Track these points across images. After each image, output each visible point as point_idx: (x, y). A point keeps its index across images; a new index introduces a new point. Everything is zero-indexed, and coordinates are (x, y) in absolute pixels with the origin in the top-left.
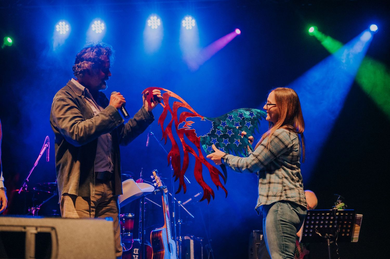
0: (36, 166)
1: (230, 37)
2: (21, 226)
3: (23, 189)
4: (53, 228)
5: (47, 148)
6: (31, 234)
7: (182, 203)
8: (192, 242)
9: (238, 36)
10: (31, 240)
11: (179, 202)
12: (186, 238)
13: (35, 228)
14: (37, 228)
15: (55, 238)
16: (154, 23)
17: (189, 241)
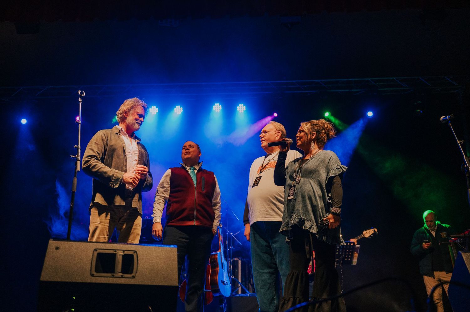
1: (270, 118)
2: (114, 250)
4: (135, 252)
6: (120, 255)
7: (233, 234)
8: (240, 262)
9: (275, 117)
10: (119, 259)
11: (231, 233)
12: (235, 259)
13: (122, 251)
14: (124, 251)
15: (136, 259)
16: (217, 108)
17: (237, 261)
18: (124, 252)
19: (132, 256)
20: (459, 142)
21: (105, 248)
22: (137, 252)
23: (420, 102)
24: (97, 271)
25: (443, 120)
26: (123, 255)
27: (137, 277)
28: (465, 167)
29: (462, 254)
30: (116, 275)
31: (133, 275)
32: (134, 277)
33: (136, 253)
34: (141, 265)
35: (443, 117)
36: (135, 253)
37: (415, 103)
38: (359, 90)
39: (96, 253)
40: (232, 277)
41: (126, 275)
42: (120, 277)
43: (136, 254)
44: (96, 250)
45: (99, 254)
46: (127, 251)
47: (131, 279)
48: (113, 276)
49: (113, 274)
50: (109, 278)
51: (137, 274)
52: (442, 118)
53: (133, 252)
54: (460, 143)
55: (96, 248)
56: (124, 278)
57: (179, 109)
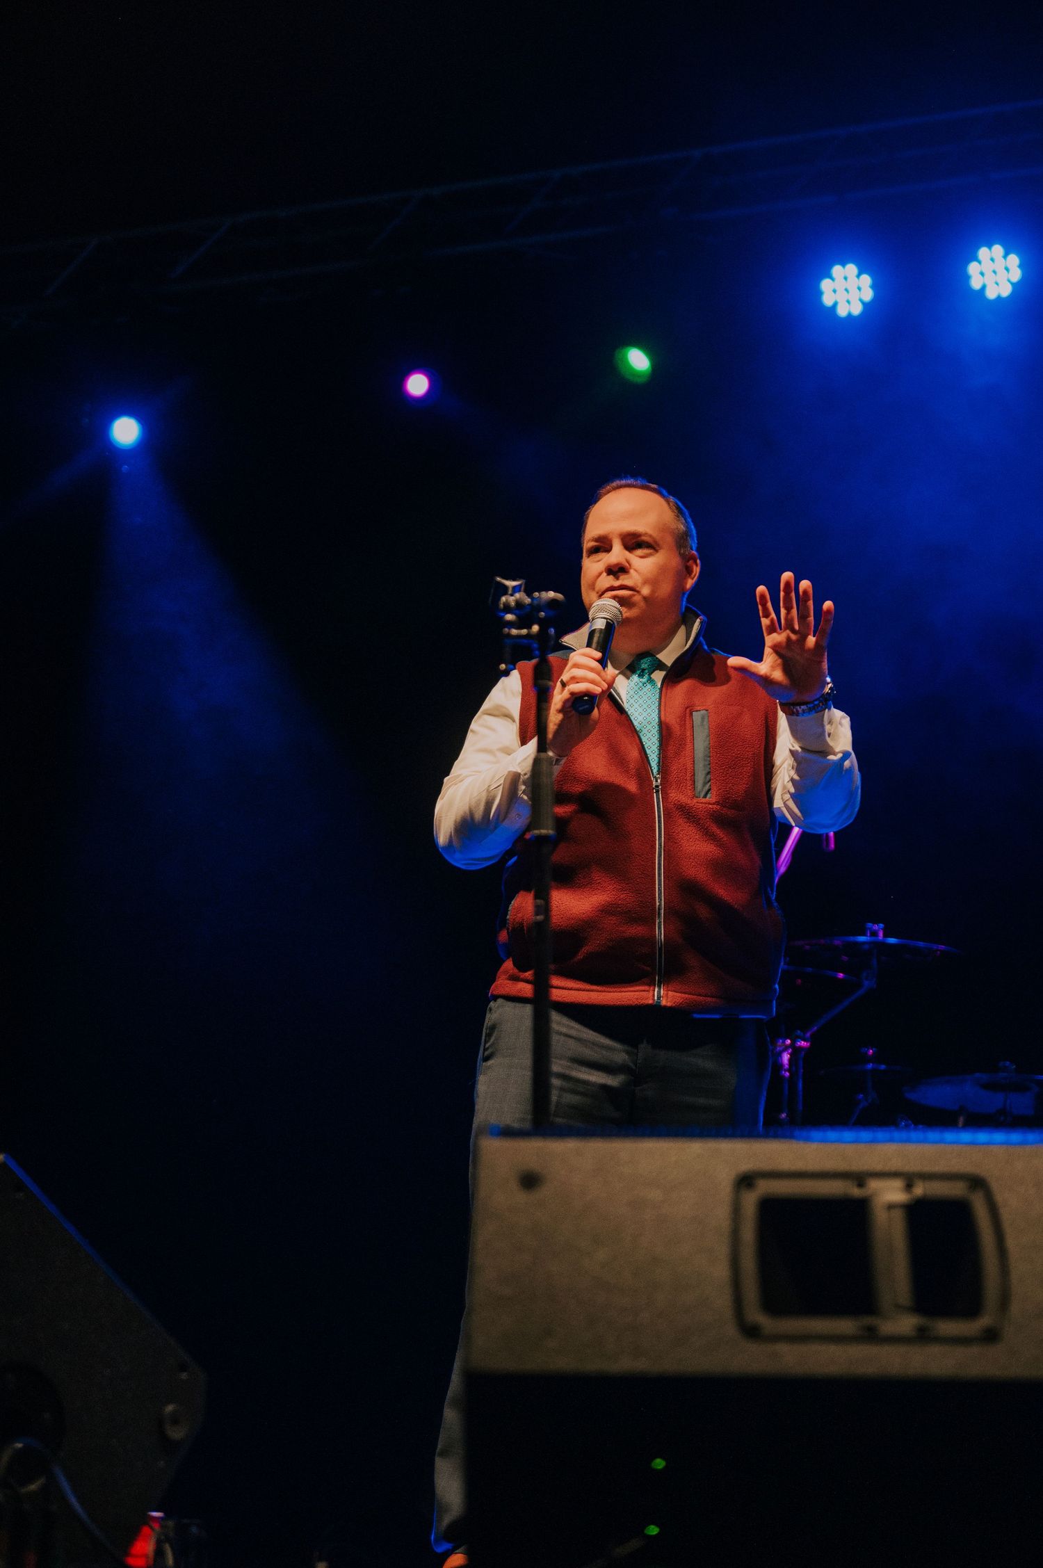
2: (847, 1177)
4: (977, 1184)
6: (890, 1206)
10: (891, 1235)
13: (901, 1183)
14: (909, 1180)
18: (909, 1187)
21: (799, 1166)
24: (772, 1306)
26: (906, 1206)
27: (1010, 1337)
31: (984, 1321)
32: (991, 1336)
33: (983, 1192)
36: (975, 1190)
39: (750, 1201)
41: (947, 1327)
42: (914, 1335)
44: (746, 1181)
45: (771, 1209)
46: (925, 1183)
47: (978, 1351)
48: (871, 1336)
49: (864, 1322)
50: (846, 1345)
53: (962, 1185)
55: (750, 1170)
57: (1000, 262)
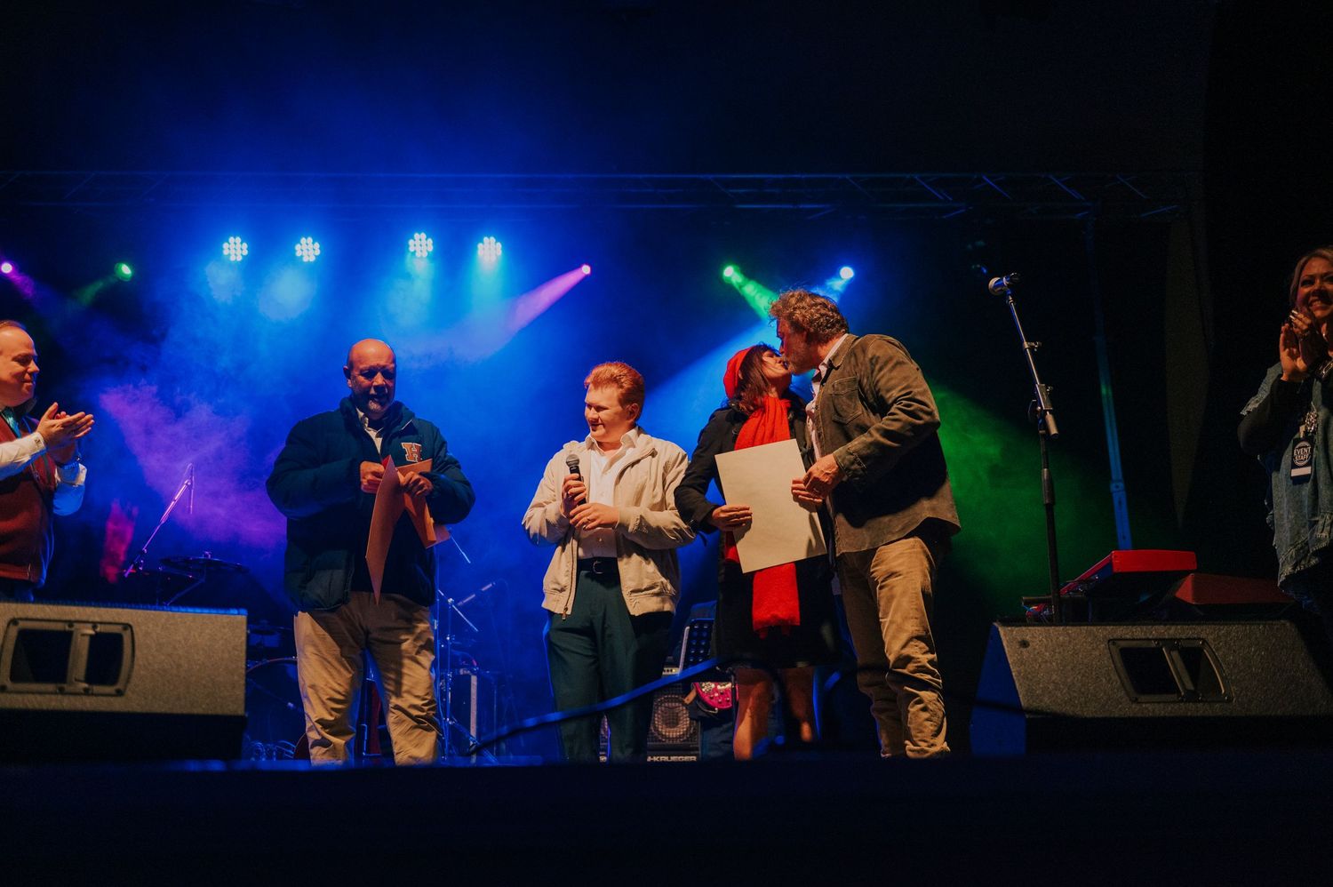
0: (163, 522)
1: (570, 279)
2: (65, 621)
3: (134, 568)
4: (127, 626)
5: (189, 488)
6: (83, 635)
8: (474, 679)
9: (586, 277)
10: (81, 647)
11: (450, 600)
12: (462, 672)
13: (90, 625)
14: (95, 624)
15: (130, 645)
16: (421, 246)
17: (468, 678)
18: (94, 627)
19: (117, 639)
20: (1026, 346)
22: (130, 626)
23: (981, 243)
24: (15, 678)
25: (995, 286)
26: (91, 636)
27: (128, 693)
28: (1037, 411)
29: (1000, 630)
30: (67, 687)
31: (119, 686)
32: (119, 693)
33: (129, 630)
34: (139, 660)
35: (996, 279)
36: (125, 629)
37: (970, 246)
38: (821, 206)
39: (14, 632)
40: (451, 719)
41: (97, 689)
42: (82, 691)
43: (129, 632)
44: (14, 621)
45: (24, 635)
46: (103, 626)
47: (112, 699)
48: (62, 692)
49: (60, 685)
50: (47, 696)
51: (131, 686)
52: (993, 282)
53: (120, 627)
54: (1032, 348)
55: (16, 617)
56: (93, 694)
57: (311, 246)
